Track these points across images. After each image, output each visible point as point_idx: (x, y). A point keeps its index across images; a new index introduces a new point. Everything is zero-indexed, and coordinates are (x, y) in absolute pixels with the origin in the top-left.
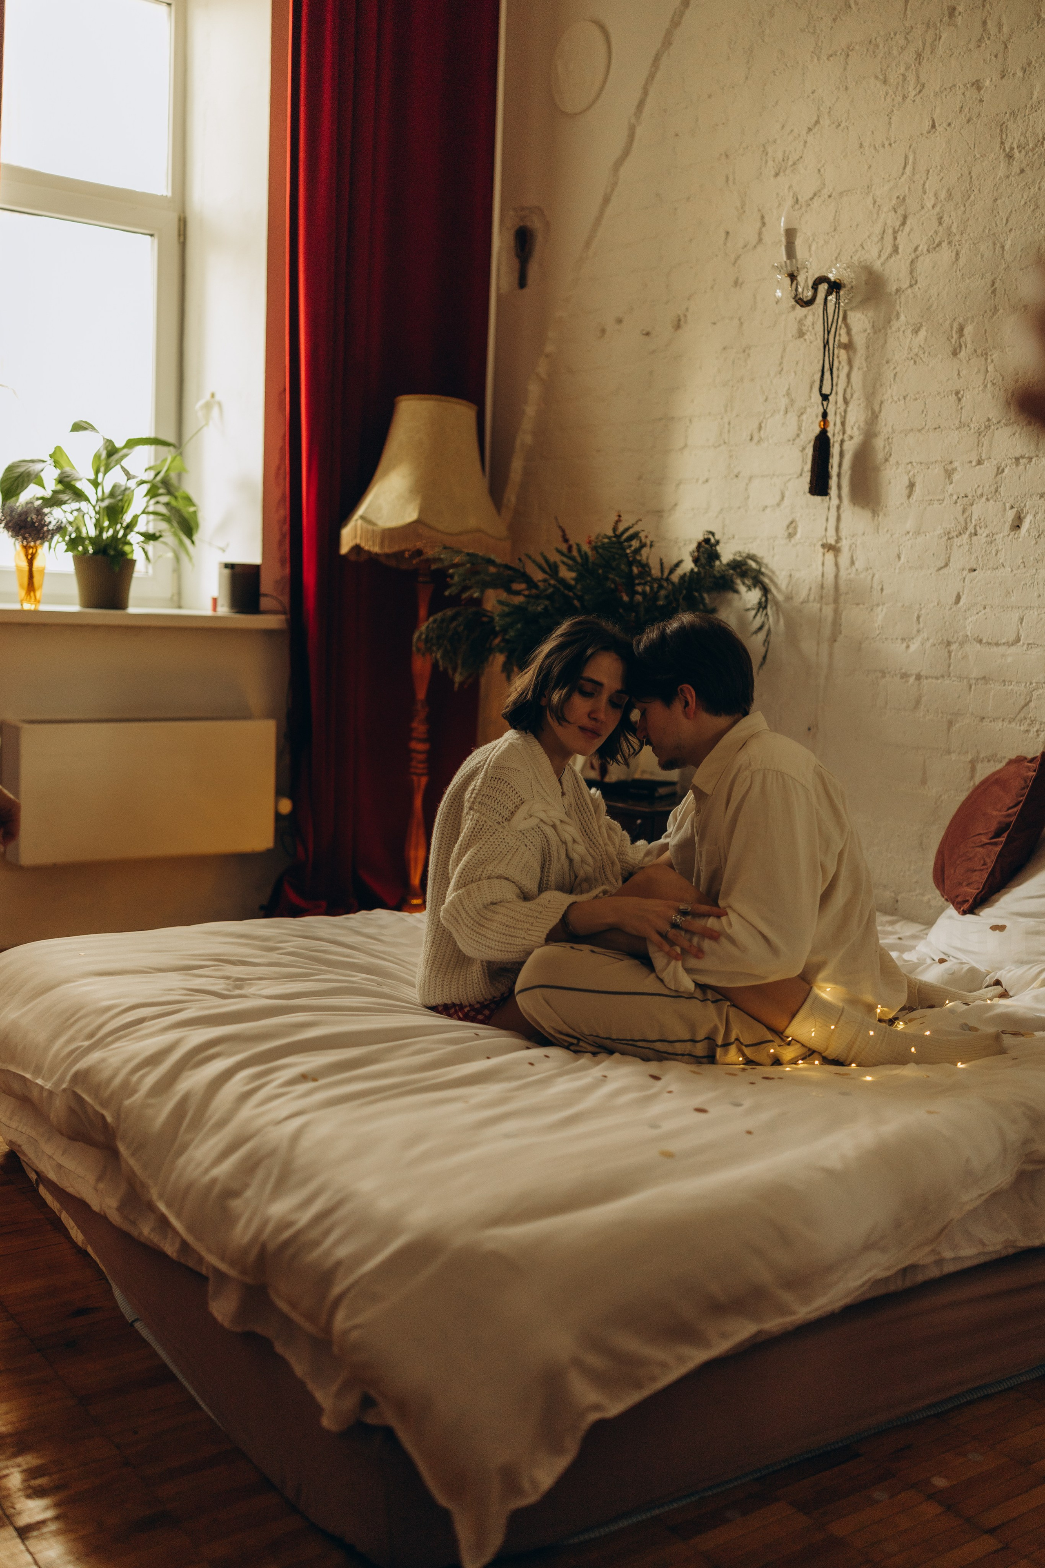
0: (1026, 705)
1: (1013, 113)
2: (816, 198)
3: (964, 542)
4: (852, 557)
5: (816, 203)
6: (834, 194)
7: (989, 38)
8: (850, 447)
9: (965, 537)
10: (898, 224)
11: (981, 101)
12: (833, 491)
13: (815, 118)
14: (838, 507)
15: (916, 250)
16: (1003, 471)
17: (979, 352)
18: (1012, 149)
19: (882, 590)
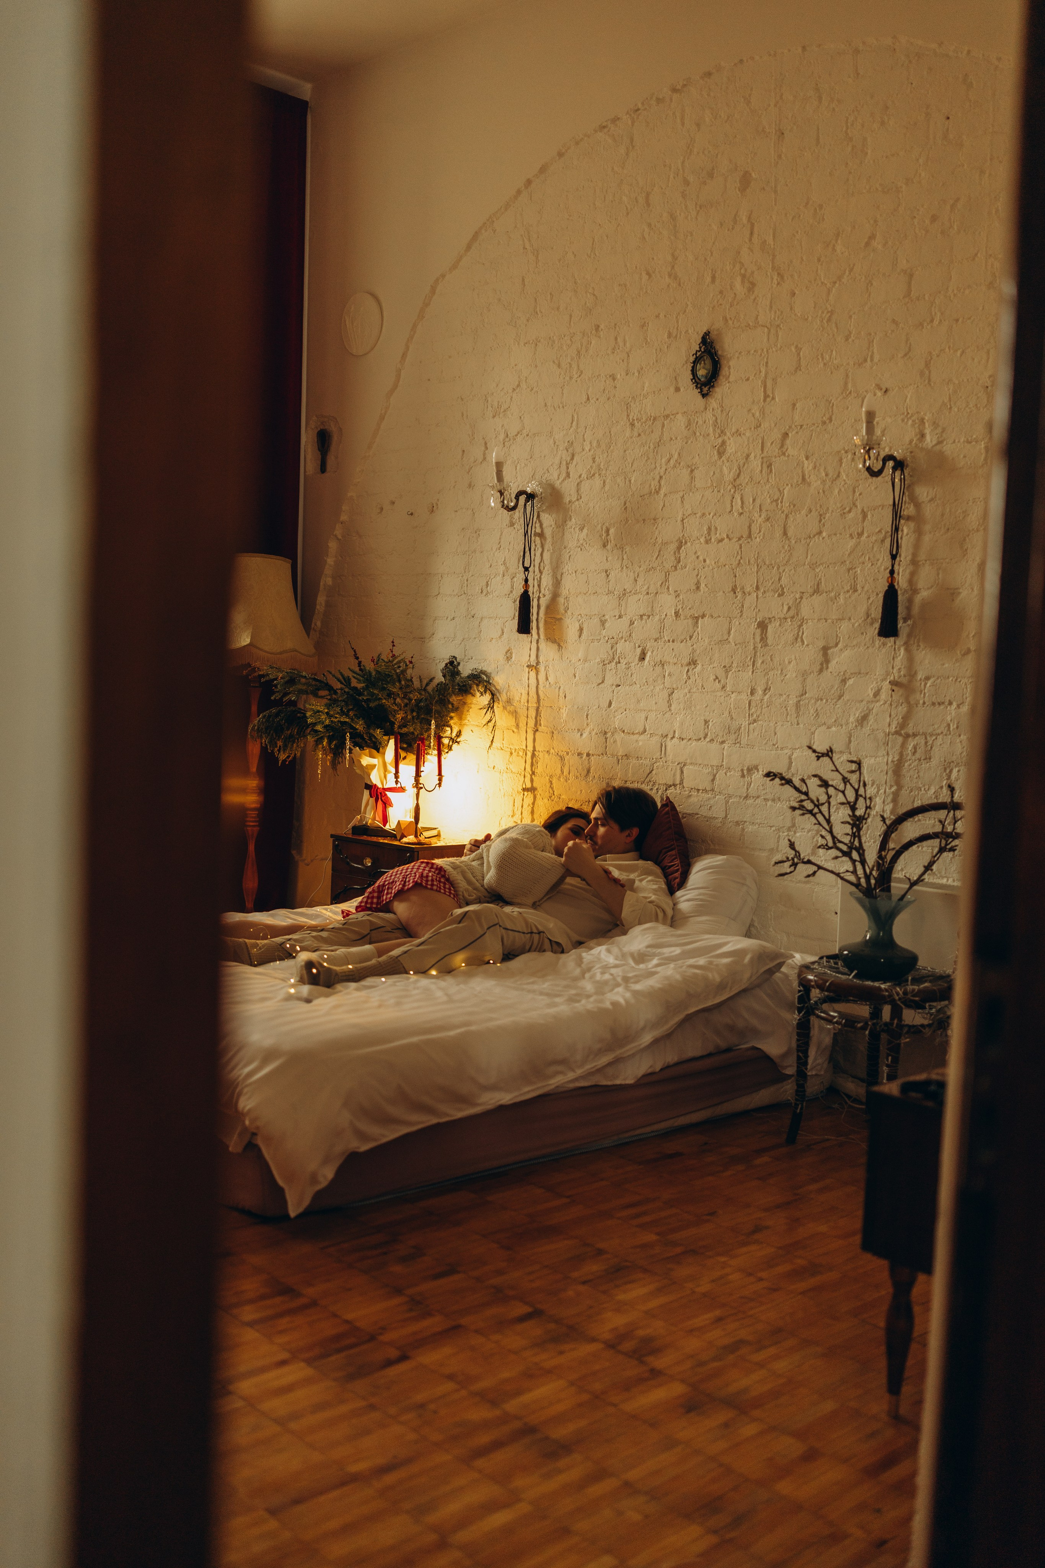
0: (651, 772)
1: (633, 398)
2: (519, 435)
3: (613, 667)
4: (547, 674)
5: (519, 438)
6: (530, 434)
7: (619, 349)
8: (544, 602)
9: (613, 664)
10: (569, 459)
11: (615, 387)
12: (534, 631)
13: (517, 383)
14: (538, 641)
15: (580, 476)
16: (634, 623)
17: (618, 546)
18: (633, 420)
19: (565, 697)
